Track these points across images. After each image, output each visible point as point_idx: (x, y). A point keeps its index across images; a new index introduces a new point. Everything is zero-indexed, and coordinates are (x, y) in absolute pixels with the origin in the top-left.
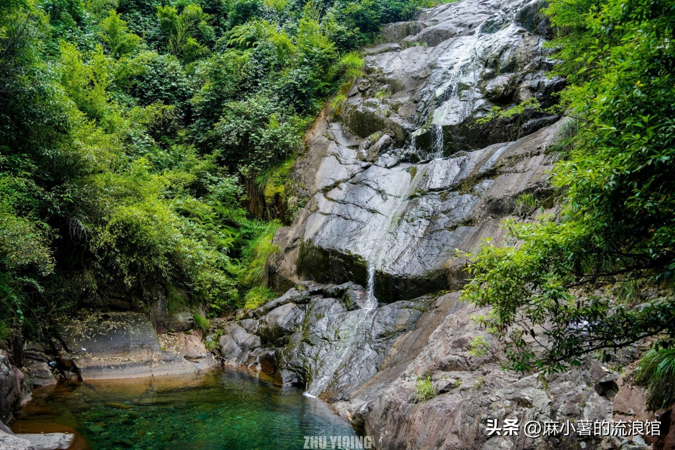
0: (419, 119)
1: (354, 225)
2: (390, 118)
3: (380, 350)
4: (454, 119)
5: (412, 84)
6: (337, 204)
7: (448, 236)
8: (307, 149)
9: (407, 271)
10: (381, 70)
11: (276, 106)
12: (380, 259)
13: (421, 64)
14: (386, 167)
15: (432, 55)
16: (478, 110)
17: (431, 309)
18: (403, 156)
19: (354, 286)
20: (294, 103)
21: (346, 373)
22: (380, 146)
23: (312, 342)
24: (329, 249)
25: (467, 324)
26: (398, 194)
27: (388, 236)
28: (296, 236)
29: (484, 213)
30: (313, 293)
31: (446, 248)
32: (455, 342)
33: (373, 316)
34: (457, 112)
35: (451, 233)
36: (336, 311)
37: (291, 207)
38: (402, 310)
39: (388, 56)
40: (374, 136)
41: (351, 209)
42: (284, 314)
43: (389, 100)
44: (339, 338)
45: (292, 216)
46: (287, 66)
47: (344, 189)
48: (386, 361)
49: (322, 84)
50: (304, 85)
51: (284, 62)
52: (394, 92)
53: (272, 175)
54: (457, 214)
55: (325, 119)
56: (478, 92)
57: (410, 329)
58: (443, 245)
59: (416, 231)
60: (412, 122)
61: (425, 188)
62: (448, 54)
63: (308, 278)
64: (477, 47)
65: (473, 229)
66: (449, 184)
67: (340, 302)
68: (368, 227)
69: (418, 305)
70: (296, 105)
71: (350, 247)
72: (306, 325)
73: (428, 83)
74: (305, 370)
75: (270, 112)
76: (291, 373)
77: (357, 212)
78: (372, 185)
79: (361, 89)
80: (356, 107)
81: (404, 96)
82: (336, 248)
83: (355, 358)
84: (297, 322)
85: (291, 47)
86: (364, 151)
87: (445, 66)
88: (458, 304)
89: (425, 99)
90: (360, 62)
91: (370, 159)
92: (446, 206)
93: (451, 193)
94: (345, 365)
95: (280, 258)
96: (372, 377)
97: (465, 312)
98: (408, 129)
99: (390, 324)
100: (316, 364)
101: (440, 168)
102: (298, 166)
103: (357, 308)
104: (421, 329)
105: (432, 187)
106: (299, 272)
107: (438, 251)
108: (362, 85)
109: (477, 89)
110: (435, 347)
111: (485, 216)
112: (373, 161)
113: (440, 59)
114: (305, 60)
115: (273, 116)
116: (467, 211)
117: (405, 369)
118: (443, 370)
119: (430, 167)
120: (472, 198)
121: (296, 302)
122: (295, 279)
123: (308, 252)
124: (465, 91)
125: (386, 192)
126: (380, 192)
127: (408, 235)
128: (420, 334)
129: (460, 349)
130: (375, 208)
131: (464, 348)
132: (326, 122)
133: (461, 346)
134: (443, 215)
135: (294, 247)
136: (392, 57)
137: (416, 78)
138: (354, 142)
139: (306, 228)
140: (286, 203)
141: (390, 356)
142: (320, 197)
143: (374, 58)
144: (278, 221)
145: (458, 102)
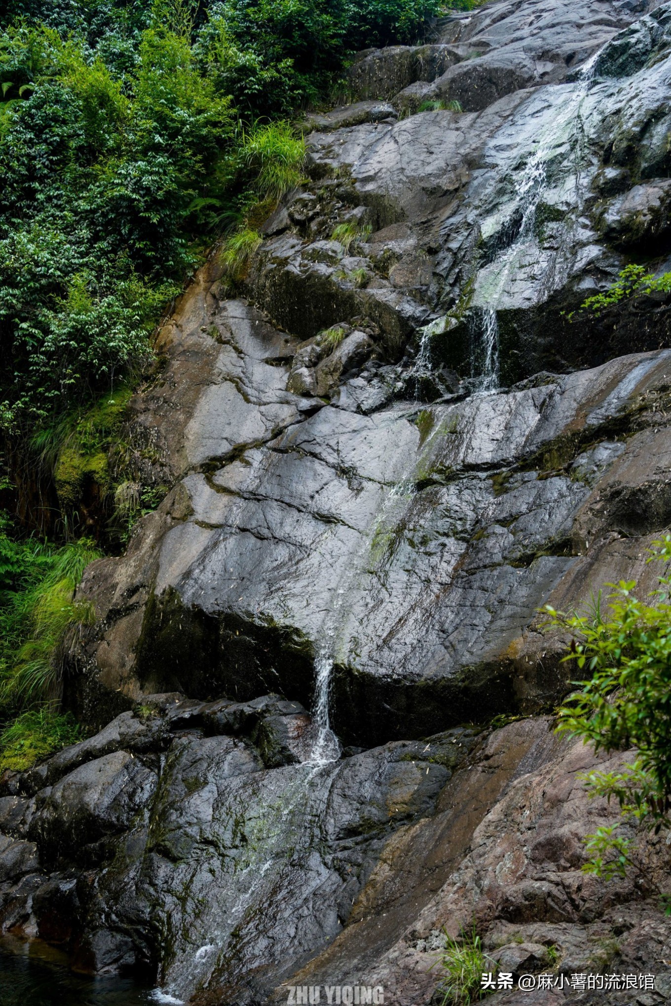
0: (439, 294)
1: (282, 553)
2: (370, 290)
3: (348, 868)
4: (527, 294)
5: (422, 207)
6: (238, 500)
7: (513, 580)
8: (163, 365)
9: (414, 667)
10: (346, 168)
11: (82, 255)
12: (347, 637)
13: (447, 155)
14: (359, 411)
15: (473, 133)
16: (585, 272)
17: (475, 761)
18: (400, 384)
19: (280, 705)
20: (131, 247)
21: (262, 932)
22: (344, 359)
23: (175, 852)
24: (220, 613)
25: (566, 800)
26: (389, 477)
27: (367, 580)
28: (136, 581)
29: (600, 523)
30: (180, 725)
31: (509, 610)
32: (538, 846)
33: (330, 782)
34: (533, 278)
35: (520, 572)
36: (237, 768)
37: (123, 506)
38: (403, 765)
39: (363, 134)
40: (331, 334)
41: (275, 514)
42: (104, 779)
43: (366, 247)
44: (244, 839)
45: (125, 529)
46: (111, 151)
47: (256, 464)
48: (363, 898)
49: (201, 202)
50: (154, 205)
51: (103, 143)
52: (377, 227)
53: (73, 427)
54: (535, 527)
55: (207, 289)
56: (585, 226)
57: (422, 813)
58: (501, 601)
59: (433, 568)
60: (422, 301)
61: (454, 463)
62: (512, 130)
63: (165, 686)
64: (585, 112)
65: (575, 564)
66: (513, 452)
67: (247, 747)
68: (315, 558)
69: (441, 753)
70: (135, 254)
71: (270, 607)
72: (160, 807)
73: (463, 204)
74: (156, 930)
75: (69, 269)
76: (119, 937)
77: (289, 521)
78: (324, 455)
79: (297, 217)
80: (284, 262)
81: (404, 237)
82: (236, 610)
83: (284, 892)
84: (137, 800)
85: (120, 101)
86: (304, 371)
87: (503, 161)
88: (540, 750)
89: (454, 245)
90: (294, 148)
91: (321, 391)
92: (507, 507)
93: (518, 476)
94: (261, 911)
95: (94, 636)
96: (330, 943)
97: (560, 769)
98: (412, 318)
99: (372, 802)
100: (184, 911)
101: (492, 414)
102: (141, 406)
103: (291, 760)
104: (449, 813)
105: (471, 460)
106: (142, 673)
107: (488, 617)
108: (299, 207)
109: (582, 220)
110: (489, 858)
111: (603, 532)
112: (327, 397)
113: (492, 143)
114: (158, 139)
115: (76, 279)
116: (558, 518)
117: (415, 919)
118: (511, 921)
119: (468, 411)
120: (569, 488)
121: (135, 749)
122: (133, 690)
123: (165, 621)
124: (553, 225)
125: (361, 472)
126: (345, 472)
127: (414, 578)
128: (449, 827)
129: (552, 866)
130: (333, 511)
131: (562, 862)
132: (209, 298)
133: (553, 857)
134: (498, 529)
135: (130, 609)
136: (373, 137)
137: (432, 192)
138: (280, 349)
139: (163, 560)
140: (111, 497)
141: (373, 884)
142: (197, 485)
143: (329, 138)
144: (89, 542)
145: (535, 251)
